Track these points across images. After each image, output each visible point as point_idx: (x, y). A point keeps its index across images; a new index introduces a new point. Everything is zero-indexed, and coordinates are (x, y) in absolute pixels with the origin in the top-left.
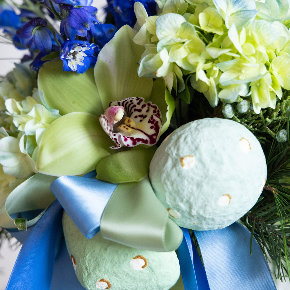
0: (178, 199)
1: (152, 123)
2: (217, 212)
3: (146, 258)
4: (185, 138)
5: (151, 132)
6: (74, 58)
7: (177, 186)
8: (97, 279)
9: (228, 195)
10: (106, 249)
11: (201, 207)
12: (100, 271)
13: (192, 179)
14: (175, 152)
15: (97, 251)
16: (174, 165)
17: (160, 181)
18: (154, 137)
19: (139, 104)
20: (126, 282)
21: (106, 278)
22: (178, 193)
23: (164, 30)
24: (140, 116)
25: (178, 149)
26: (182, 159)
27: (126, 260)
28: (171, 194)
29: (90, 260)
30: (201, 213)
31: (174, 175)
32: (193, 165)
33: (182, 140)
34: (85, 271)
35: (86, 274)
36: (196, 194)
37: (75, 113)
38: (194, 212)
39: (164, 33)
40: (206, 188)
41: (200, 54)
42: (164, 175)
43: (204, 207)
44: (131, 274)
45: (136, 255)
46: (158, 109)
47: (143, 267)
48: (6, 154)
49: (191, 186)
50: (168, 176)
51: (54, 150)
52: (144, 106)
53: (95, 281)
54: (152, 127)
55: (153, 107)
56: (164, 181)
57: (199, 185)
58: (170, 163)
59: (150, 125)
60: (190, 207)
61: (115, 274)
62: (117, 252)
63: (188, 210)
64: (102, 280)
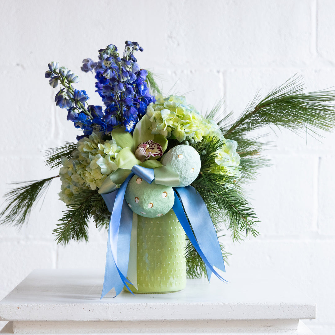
0: (177, 170)
1: (159, 149)
2: (190, 175)
3: (167, 193)
4: (178, 149)
5: (160, 152)
6: (130, 126)
7: (177, 166)
8: (148, 203)
9: (193, 169)
10: (153, 190)
11: (185, 173)
12: (150, 200)
13: (182, 162)
14: (175, 154)
15: (149, 192)
16: (176, 158)
17: (171, 164)
18: (161, 154)
19: (151, 144)
20: (159, 204)
21: (152, 202)
22: (177, 168)
23: (164, 115)
24: (152, 148)
25: (176, 153)
26: (179, 156)
27: (160, 194)
28: (175, 169)
29: (146, 196)
30: (185, 176)
31: (176, 161)
32: (182, 158)
33: (177, 150)
34: (144, 201)
35: (144, 202)
36: (184, 168)
37: (127, 148)
38: (182, 176)
39: (164, 116)
40: (187, 166)
41: (178, 123)
42: (172, 162)
43: (186, 173)
44: (161, 200)
45: (164, 191)
46: (159, 144)
47: (166, 197)
48: (102, 164)
49: (182, 165)
50: (174, 162)
51: (124, 159)
52: (153, 144)
53: (148, 204)
54: (159, 151)
55: (157, 144)
56: (172, 164)
57: (185, 165)
58: (174, 158)
59: (158, 150)
60: (181, 174)
61: (156, 200)
62: (157, 191)
63: (180, 174)
64: (150, 203)
